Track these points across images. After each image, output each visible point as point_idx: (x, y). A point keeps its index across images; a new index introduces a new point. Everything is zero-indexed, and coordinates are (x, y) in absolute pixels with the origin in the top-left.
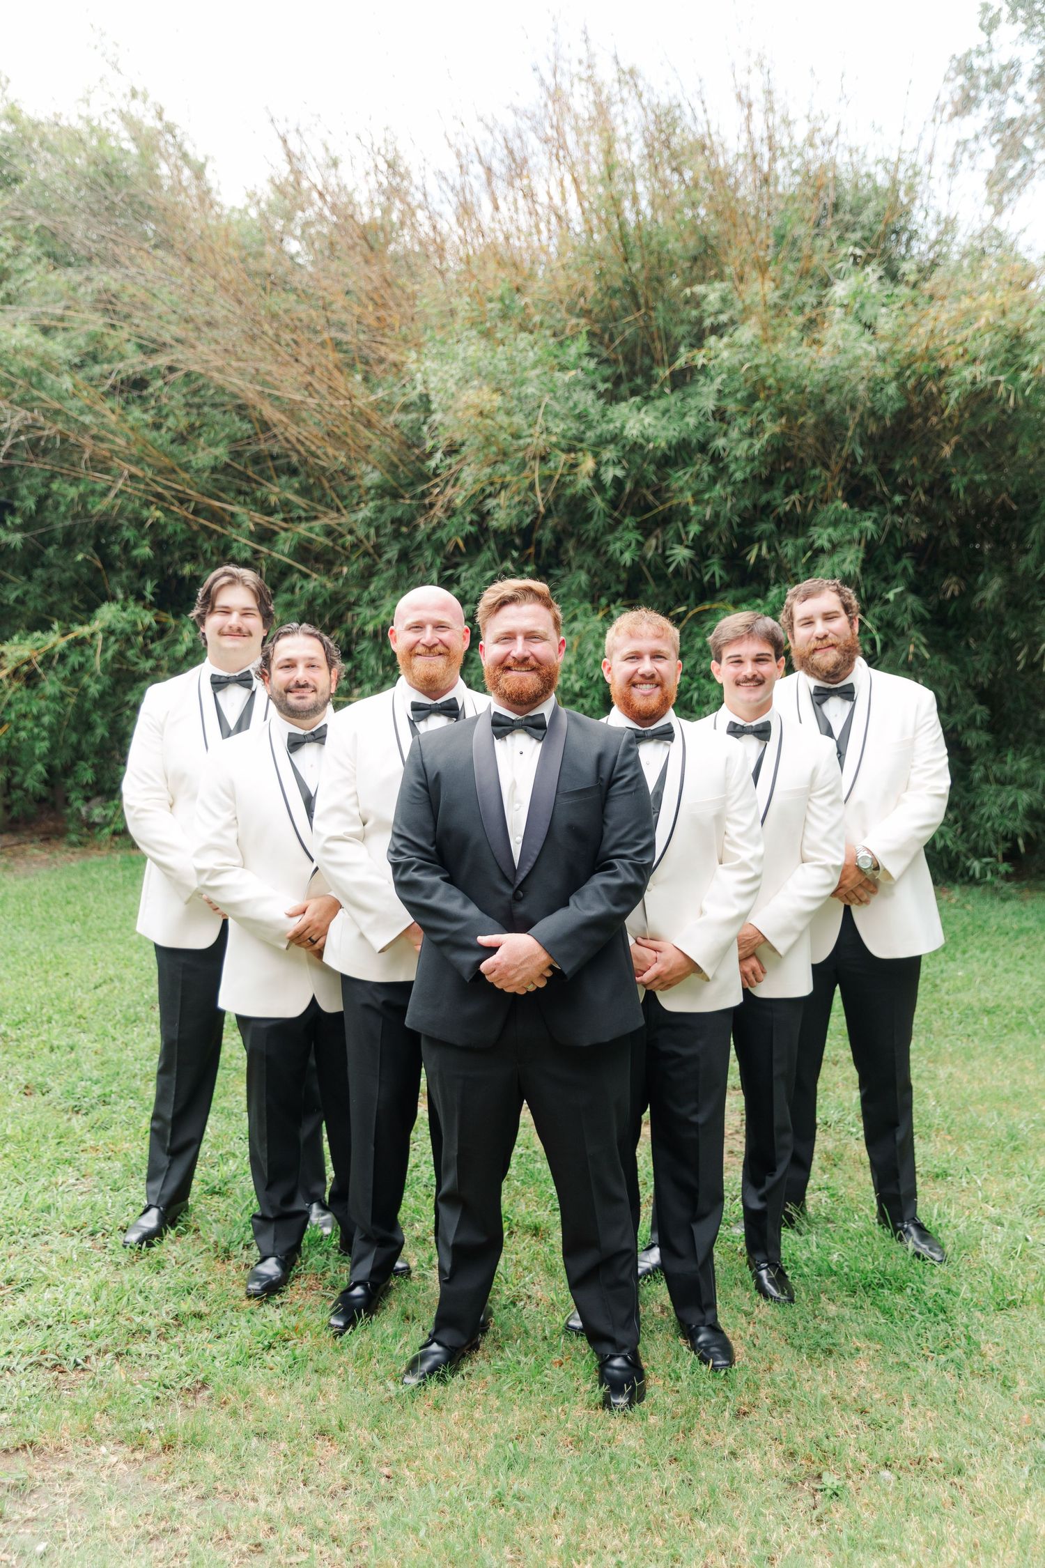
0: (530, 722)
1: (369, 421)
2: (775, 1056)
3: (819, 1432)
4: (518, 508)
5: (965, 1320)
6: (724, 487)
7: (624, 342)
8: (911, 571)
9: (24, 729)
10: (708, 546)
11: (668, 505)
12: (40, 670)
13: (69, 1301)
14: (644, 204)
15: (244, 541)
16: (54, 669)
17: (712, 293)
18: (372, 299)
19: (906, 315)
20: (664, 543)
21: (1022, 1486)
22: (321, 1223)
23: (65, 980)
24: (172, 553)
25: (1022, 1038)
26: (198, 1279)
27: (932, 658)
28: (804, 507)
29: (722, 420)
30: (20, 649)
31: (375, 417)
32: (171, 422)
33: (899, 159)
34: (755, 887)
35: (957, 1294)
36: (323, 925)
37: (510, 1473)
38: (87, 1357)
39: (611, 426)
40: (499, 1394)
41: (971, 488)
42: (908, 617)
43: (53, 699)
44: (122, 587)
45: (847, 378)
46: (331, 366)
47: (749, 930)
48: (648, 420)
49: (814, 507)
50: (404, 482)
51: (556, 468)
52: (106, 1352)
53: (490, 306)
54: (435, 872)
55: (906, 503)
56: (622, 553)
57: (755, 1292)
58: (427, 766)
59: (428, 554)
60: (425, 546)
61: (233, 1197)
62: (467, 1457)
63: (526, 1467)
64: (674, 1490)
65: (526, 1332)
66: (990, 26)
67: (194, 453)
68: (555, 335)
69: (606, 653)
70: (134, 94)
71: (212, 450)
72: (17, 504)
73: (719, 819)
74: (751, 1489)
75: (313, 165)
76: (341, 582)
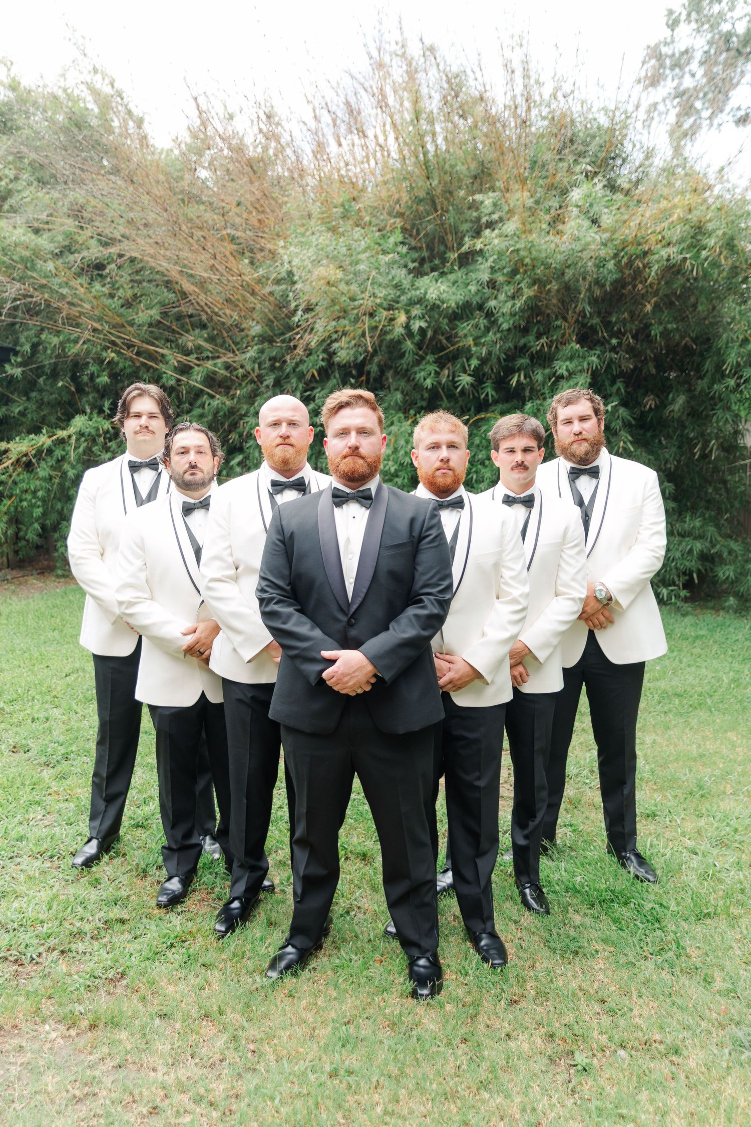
0: (360, 494)
1: (253, 290)
2: (536, 735)
3: (570, 1018)
4: (354, 349)
5: (674, 928)
6: (495, 334)
7: (426, 235)
8: (623, 390)
9: (26, 500)
10: (484, 375)
11: (456, 346)
12: (34, 461)
13: (30, 909)
14: (440, 140)
15: (170, 373)
16: (44, 459)
17: (487, 200)
18: (256, 208)
19: (622, 214)
20: (454, 373)
21: (725, 1065)
22: (211, 850)
23: (46, 670)
24: (123, 382)
25: (703, 714)
26: (123, 893)
27: (635, 451)
28: (550, 347)
29: (494, 288)
30: (20, 446)
31: (257, 288)
32: (121, 293)
33: (616, 108)
34: (522, 615)
35: (668, 908)
36: (209, 642)
37: (343, 1050)
38: (40, 954)
39: (418, 292)
40: (336, 986)
41: (665, 334)
42: (620, 422)
43: (44, 479)
44: (89, 404)
45: (580, 257)
46: (228, 254)
47: (519, 645)
48: (443, 288)
49: (557, 347)
50: (277, 332)
51: (380, 321)
52: (54, 949)
53: (335, 210)
54: (290, 605)
55: (620, 344)
56: (425, 379)
57: (521, 906)
58: (285, 526)
59: (294, 381)
60: (291, 376)
61: (151, 830)
62: (312, 1037)
63: (355, 1046)
64: (464, 1067)
65: (356, 936)
66: (673, 24)
67: (137, 314)
68: (379, 230)
69: (414, 445)
70: (95, 71)
71: (148, 311)
72: (18, 348)
73: (497, 566)
74: (522, 1066)
75: (216, 117)
76: (235, 400)
